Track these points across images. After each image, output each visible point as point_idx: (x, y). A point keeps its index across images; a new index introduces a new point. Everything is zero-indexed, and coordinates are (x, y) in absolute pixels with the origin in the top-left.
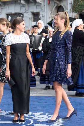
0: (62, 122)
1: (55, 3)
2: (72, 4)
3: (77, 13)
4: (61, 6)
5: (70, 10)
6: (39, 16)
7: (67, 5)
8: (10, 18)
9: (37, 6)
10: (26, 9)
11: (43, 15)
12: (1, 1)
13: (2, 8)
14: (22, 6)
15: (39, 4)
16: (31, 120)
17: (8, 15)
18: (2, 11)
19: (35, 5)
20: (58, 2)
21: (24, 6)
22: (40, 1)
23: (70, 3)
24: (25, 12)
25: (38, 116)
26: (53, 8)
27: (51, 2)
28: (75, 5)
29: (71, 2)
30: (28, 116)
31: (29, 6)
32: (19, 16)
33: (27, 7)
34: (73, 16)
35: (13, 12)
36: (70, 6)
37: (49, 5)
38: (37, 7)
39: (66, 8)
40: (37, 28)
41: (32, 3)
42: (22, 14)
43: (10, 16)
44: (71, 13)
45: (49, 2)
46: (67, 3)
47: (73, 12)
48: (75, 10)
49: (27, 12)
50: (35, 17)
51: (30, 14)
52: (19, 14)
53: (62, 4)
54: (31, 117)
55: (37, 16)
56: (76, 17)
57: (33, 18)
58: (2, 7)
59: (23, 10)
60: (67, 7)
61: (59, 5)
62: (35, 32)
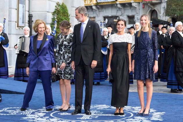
0: (160, 115)
1: (149, 7)
2: (165, 8)
3: (170, 17)
4: (154, 10)
5: (163, 14)
6: (134, 19)
7: (161, 9)
8: (107, 20)
9: (132, 9)
10: (122, 12)
11: (138, 18)
13: (100, 11)
14: (118, 9)
15: (135, 8)
16: (131, 113)
17: (105, 18)
18: (99, 14)
19: (130, 8)
20: (152, 6)
21: (120, 9)
22: (136, 6)
23: (163, 8)
24: (121, 15)
25: (137, 110)
26: (147, 12)
27: (145, 7)
28: (168, 9)
29: (164, 6)
30: (128, 110)
31: (125, 10)
32: (116, 19)
33: (123, 10)
34: (166, 19)
35: (110, 15)
36: (163, 10)
37: (144, 9)
38: (132, 11)
39: (159, 12)
40: (133, 29)
41: (128, 7)
42: (118, 17)
43: (107, 19)
44: (164, 16)
45: (143, 6)
46: (161, 8)
47: (166, 15)
48: (168, 14)
49: (123, 15)
50: (131, 20)
51: (126, 17)
52: (116, 17)
53: (156, 9)
54: (130, 111)
55: (132, 19)
56: (169, 20)
57: (129, 21)
58: (100, 10)
59: (119, 14)
60: (161, 11)
61: (153, 9)
62: (132, 33)
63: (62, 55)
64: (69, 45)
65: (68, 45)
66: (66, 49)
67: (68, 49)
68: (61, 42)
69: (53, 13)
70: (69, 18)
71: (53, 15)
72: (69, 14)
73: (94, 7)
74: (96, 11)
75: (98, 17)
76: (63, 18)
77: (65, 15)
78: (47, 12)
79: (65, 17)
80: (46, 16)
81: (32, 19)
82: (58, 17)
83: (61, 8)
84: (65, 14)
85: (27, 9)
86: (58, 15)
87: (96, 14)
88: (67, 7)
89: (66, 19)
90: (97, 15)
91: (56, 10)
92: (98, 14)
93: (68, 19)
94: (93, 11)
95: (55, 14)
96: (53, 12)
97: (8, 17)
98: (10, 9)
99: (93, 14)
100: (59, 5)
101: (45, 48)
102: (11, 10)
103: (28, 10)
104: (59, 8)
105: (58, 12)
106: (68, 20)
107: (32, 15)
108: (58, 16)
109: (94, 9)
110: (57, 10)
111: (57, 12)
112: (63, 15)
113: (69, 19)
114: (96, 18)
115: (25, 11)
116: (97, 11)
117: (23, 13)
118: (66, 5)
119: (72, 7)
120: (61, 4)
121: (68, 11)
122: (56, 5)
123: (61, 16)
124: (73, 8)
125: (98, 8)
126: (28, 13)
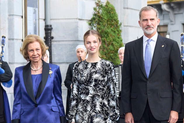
12: (174, 1)
13: (175, 14)
18: (175, 19)
58: (176, 12)
63: (88, 102)
64: (104, 80)
65: (102, 81)
66: (98, 89)
67: (101, 89)
68: (86, 75)
69: (90, 22)
70: (120, 29)
71: (90, 24)
72: (119, 23)
73: (164, 7)
74: (168, 14)
75: (172, 24)
76: (109, 31)
77: (112, 25)
78: (80, 19)
79: (112, 28)
80: (78, 27)
81: (50, 33)
82: (99, 29)
83: (105, 12)
84: (113, 23)
85: (42, 16)
86: (99, 24)
87: (169, 19)
88: (116, 9)
89: (115, 32)
90: (171, 21)
91: (95, 15)
92: (173, 20)
93: (118, 31)
94: (163, 13)
95: (94, 22)
96: (90, 19)
97: (7, 31)
98: (11, 17)
99: (163, 19)
100: (101, 6)
101: (48, 89)
102: (13, 19)
103: (44, 18)
104: (101, 11)
105: (99, 20)
106: (118, 34)
107: (51, 26)
108: (99, 27)
109: (165, 11)
110: (98, 15)
111: (97, 20)
112: (109, 24)
113: (121, 31)
114: (170, 27)
115: (37, 18)
116: (171, 15)
117: (35, 24)
118: (114, 5)
119: (124, 8)
120: (104, 4)
121: (117, 17)
122: (95, 6)
123: (104, 26)
124: (126, 10)
125: (172, 8)
126: (44, 22)
